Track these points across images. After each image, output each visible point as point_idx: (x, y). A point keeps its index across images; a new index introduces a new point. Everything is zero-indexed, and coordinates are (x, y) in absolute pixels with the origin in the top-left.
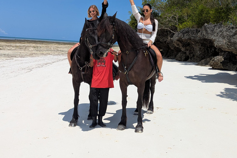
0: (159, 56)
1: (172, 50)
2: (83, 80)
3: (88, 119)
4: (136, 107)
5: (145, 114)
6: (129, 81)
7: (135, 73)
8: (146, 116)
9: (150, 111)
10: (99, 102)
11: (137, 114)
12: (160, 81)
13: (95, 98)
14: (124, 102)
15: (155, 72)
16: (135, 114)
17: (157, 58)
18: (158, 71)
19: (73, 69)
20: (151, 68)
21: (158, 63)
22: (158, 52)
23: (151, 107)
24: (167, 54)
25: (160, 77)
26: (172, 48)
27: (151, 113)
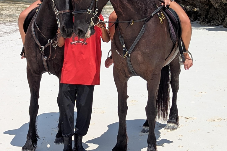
0: (185, 23)
1: (216, 9)
2: (46, 68)
3: (57, 142)
4: (145, 118)
5: (162, 131)
6: (131, 69)
7: (143, 54)
8: (164, 134)
9: (172, 125)
10: (75, 110)
11: (148, 131)
12: (187, 67)
13: (68, 102)
14: (123, 109)
15: (178, 50)
16: (144, 131)
17: (182, 26)
18: (183, 50)
19: (27, 49)
20: (170, 45)
21: (184, 35)
22: (183, 16)
23: (174, 117)
24: (206, 16)
25: (187, 62)
26: (216, 6)
27: (173, 128)
